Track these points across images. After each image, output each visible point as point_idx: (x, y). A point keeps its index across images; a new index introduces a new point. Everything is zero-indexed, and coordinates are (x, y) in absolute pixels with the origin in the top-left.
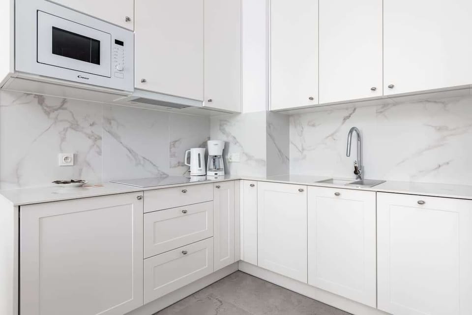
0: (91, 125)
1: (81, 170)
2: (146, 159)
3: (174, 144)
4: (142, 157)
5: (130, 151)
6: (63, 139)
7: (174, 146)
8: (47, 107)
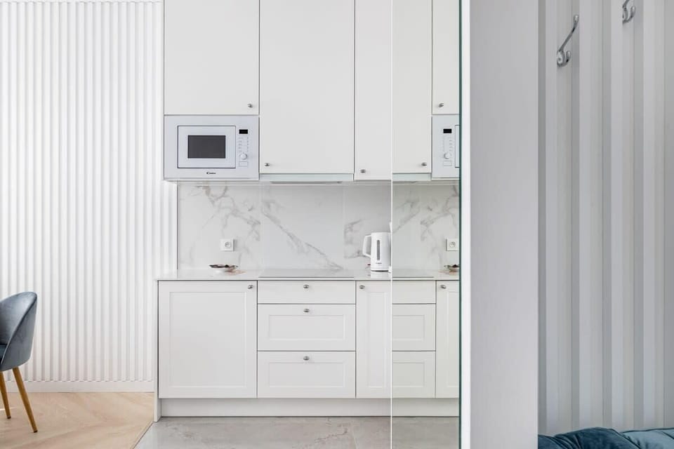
0: (250, 210)
1: (240, 256)
2: (311, 246)
3: (351, 227)
4: (306, 244)
5: (292, 237)
6: (225, 226)
7: (352, 230)
8: (212, 196)
